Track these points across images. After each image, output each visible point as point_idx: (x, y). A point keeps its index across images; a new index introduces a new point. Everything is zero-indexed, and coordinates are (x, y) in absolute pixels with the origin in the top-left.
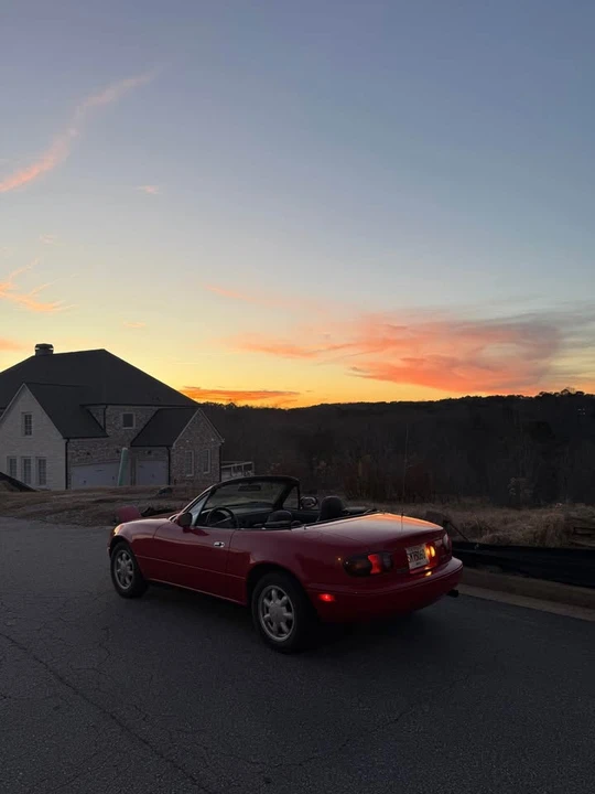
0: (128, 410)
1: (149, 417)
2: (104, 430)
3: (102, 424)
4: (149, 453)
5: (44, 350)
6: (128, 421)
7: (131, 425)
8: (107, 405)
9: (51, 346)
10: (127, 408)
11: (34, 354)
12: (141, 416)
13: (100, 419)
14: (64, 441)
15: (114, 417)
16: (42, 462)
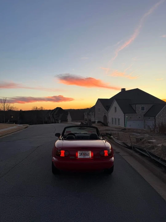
0: (143, 106)
1: (150, 108)
2: (135, 111)
3: (135, 110)
4: (149, 118)
5: (123, 90)
6: (143, 109)
7: (144, 110)
8: (136, 104)
9: (125, 89)
10: (142, 105)
11: (121, 91)
12: (147, 107)
13: (134, 108)
14: (124, 114)
15: (138, 107)
16: (119, 120)
